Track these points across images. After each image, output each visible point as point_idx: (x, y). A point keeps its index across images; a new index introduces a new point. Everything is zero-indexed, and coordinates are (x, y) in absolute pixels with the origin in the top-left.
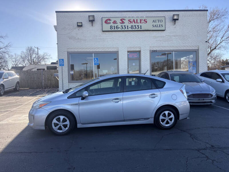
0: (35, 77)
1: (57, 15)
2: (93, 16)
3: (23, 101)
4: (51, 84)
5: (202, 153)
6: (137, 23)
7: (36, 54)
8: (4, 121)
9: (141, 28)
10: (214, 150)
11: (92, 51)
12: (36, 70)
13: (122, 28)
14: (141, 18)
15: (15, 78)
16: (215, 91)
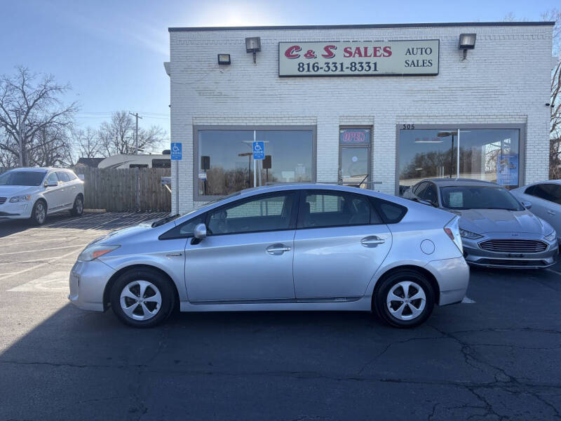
0: (121, 184)
1: (171, 37)
2: (258, 40)
3: (83, 240)
4: (156, 201)
5: (479, 397)
6: (366, 55)
7: (133, 129)
8: (25, 285)
9: (375, 70)
10: (513, 391)
11: (252, 124)
12: (126, 166)
13: (327, 69)
14: (377, 45)
15: (75, 185)
16: (554, 234)
